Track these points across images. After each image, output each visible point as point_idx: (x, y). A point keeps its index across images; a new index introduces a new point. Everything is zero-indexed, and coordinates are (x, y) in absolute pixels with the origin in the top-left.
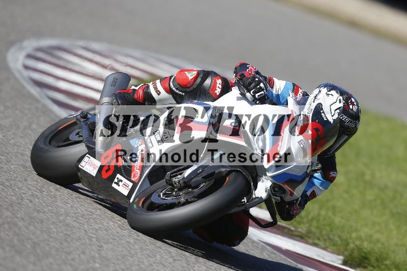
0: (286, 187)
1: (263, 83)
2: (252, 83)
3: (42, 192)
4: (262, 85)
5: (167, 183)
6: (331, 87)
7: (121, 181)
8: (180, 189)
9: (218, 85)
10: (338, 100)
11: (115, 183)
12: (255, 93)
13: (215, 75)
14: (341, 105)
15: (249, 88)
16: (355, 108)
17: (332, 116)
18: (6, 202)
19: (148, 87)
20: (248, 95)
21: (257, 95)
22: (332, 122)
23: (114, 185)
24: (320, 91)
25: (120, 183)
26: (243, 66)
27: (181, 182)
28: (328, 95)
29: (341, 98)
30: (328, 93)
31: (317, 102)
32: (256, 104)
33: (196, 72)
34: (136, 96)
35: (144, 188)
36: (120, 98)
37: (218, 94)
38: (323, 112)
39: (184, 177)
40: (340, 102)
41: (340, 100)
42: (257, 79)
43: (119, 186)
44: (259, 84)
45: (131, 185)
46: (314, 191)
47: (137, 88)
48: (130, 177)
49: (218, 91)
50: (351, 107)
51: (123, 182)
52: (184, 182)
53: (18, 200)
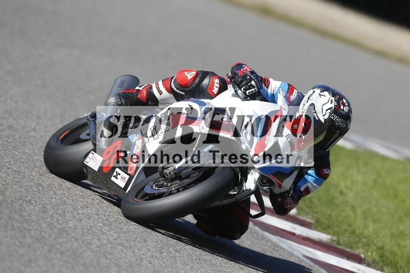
0: (274, 179)
1: (255, 82)
2: (244, 81)
3: (161, 253)
4: (253, 83)
5: (160, 175)
6: (325, 89)
7: (120, 174)
8: (172, 180)
9: (216, 85)
10: (330, 101)
11: (114, 176)
12: (246, 90)
13: (213, 75)
14: (333, 105)
15: (240, 85)
16: (346, 109)
17: (324, 116)
18: (126, 263)
19: (151, 87)
20: (239, 92)
21: (247, 92)
22: (323, 122)
23: (113, 179)
24: (314, 92)
25: (118, 176)
26: (239, 66)
27: (172, 173)
28: (321, 95)
29: (333, 99)
30: (321, 94)
31: (310, 102)
32: (247, 100)
33: (195, 73)
34: (139, 96)
35: (140, 180)
36: (123, 97)
37: (215, 93)
38: (315, 112)
39: (175, 169)
40: (332, 103)
41: (332, 100)
42: (248, 77)
43: (117, 179)
44: (250, 82)
45: (127, 177)
46: (307, 187)
47: (141, 89)
48: (127, 170)
49: (215, 90)
50: (342, 107)
51: (121, 176)
52: (175, 173)
53: (137, 260)
